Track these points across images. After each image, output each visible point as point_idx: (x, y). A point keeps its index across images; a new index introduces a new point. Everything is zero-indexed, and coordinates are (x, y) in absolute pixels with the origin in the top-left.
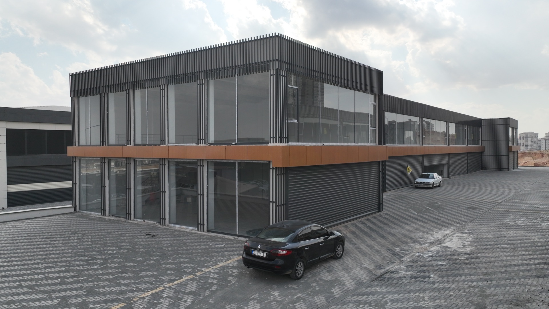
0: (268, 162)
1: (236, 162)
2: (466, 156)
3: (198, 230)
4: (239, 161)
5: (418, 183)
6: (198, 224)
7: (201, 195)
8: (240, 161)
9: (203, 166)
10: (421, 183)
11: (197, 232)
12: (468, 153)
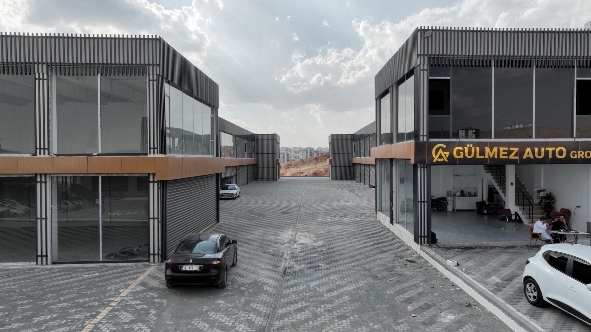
0: (147, 175)
1: (99, 177)
2: (246, 168)
3: (37, 264)
4: (102, 175)
5: (222, 194)
6: (37, 256)
7: (42, 219)
8: (105, 175)
9: (46, 182)
10: (226, 194)
11: (37, 266)
12: (247, 165)
